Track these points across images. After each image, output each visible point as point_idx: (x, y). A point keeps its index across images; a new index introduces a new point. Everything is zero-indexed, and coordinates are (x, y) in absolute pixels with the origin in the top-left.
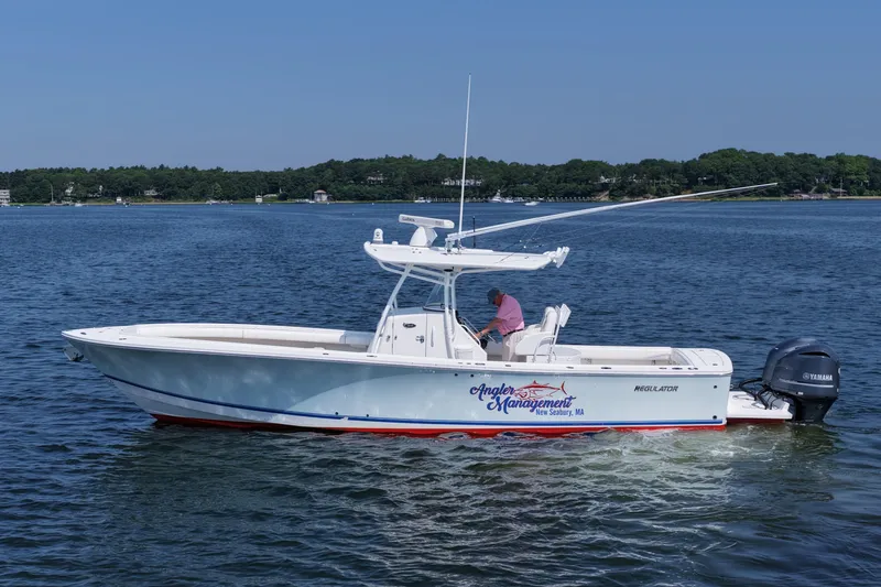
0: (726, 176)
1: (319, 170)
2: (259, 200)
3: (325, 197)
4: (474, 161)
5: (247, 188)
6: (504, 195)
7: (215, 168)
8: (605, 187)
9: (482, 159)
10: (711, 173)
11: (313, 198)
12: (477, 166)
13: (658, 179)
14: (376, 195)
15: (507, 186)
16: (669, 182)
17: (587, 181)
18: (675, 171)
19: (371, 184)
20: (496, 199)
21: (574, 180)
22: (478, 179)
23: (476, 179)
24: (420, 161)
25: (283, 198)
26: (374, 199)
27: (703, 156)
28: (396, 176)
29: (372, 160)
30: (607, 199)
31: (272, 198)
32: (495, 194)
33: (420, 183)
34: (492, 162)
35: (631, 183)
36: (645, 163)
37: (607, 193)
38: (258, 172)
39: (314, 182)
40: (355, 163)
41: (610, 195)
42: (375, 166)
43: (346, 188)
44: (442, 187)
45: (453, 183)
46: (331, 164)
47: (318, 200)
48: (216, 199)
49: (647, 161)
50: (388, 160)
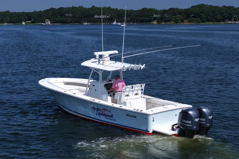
0: (200, 14)
1: (47, 11)
2: (24, 23)
3: (49, 22)
4: (106, 8)
5: (19, 18)
6: (117, 22)
7: (6, 11)
8: (155, 18)
9: (109, 8)
10: (195, 13)
11: (45, 23)
12: (107, 10)
13: (175, 15)
14: (69, 21)
15: (119, 17)
16: (179, 17)
17: (149, 16)
18: (182, 13)
19: (67, 17)
20: (114, 23)
21: (144, 16)
22: (108, 15)
23: (107, 15)
24: (86, 8)
25: (33, 22)
26: (68, 23)
27: (192, 7)
28: (77, 14)
29: (67, 8)
30: (156, 23)
31: (29, 22)
32: (114, 21)
33: (86, 17)
34: (113, 9)
35: (165, 17)
36: (170, 9)
37: (156, 21)
38: (23, 12)
39: (45, 16)
40: (61, 9)
41: (157, 22)
42: (68, 10)
43: (57, 19)
44: (94, 18)
45: (98, 17)
46: (52, 9)
47: (47, 23)
48: (7, 23)
49: (171, 8)
50: (73, 8)
